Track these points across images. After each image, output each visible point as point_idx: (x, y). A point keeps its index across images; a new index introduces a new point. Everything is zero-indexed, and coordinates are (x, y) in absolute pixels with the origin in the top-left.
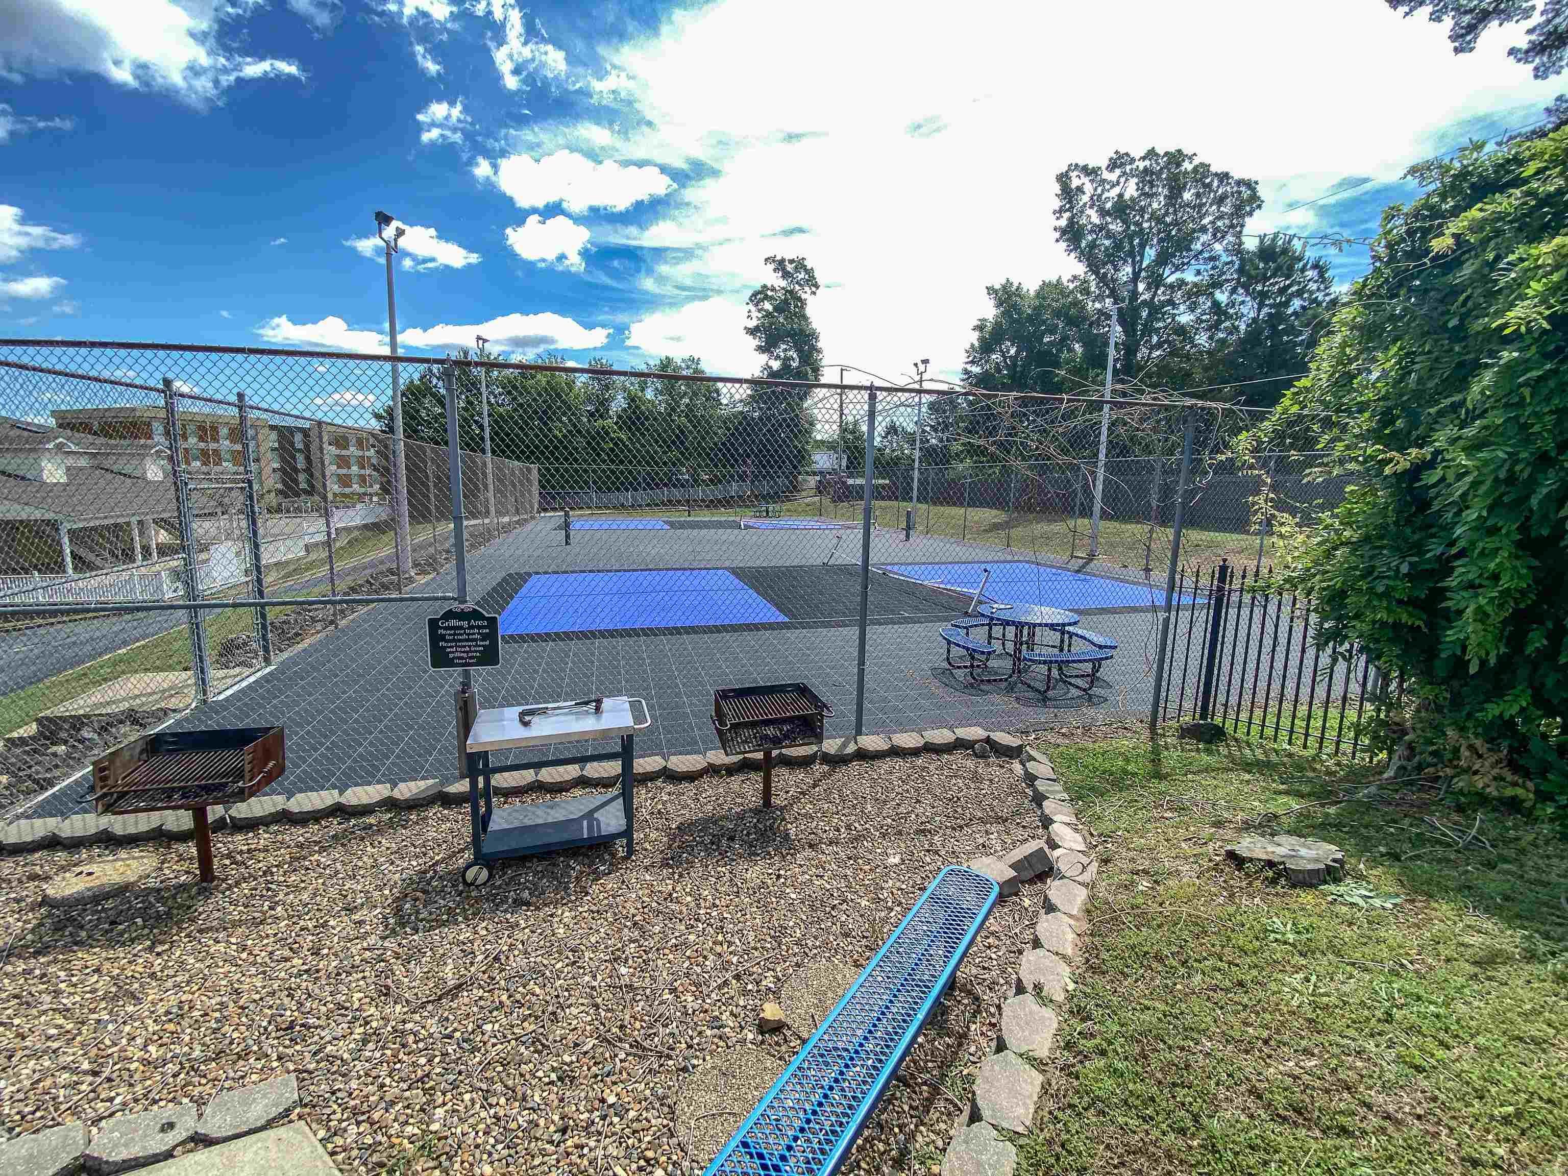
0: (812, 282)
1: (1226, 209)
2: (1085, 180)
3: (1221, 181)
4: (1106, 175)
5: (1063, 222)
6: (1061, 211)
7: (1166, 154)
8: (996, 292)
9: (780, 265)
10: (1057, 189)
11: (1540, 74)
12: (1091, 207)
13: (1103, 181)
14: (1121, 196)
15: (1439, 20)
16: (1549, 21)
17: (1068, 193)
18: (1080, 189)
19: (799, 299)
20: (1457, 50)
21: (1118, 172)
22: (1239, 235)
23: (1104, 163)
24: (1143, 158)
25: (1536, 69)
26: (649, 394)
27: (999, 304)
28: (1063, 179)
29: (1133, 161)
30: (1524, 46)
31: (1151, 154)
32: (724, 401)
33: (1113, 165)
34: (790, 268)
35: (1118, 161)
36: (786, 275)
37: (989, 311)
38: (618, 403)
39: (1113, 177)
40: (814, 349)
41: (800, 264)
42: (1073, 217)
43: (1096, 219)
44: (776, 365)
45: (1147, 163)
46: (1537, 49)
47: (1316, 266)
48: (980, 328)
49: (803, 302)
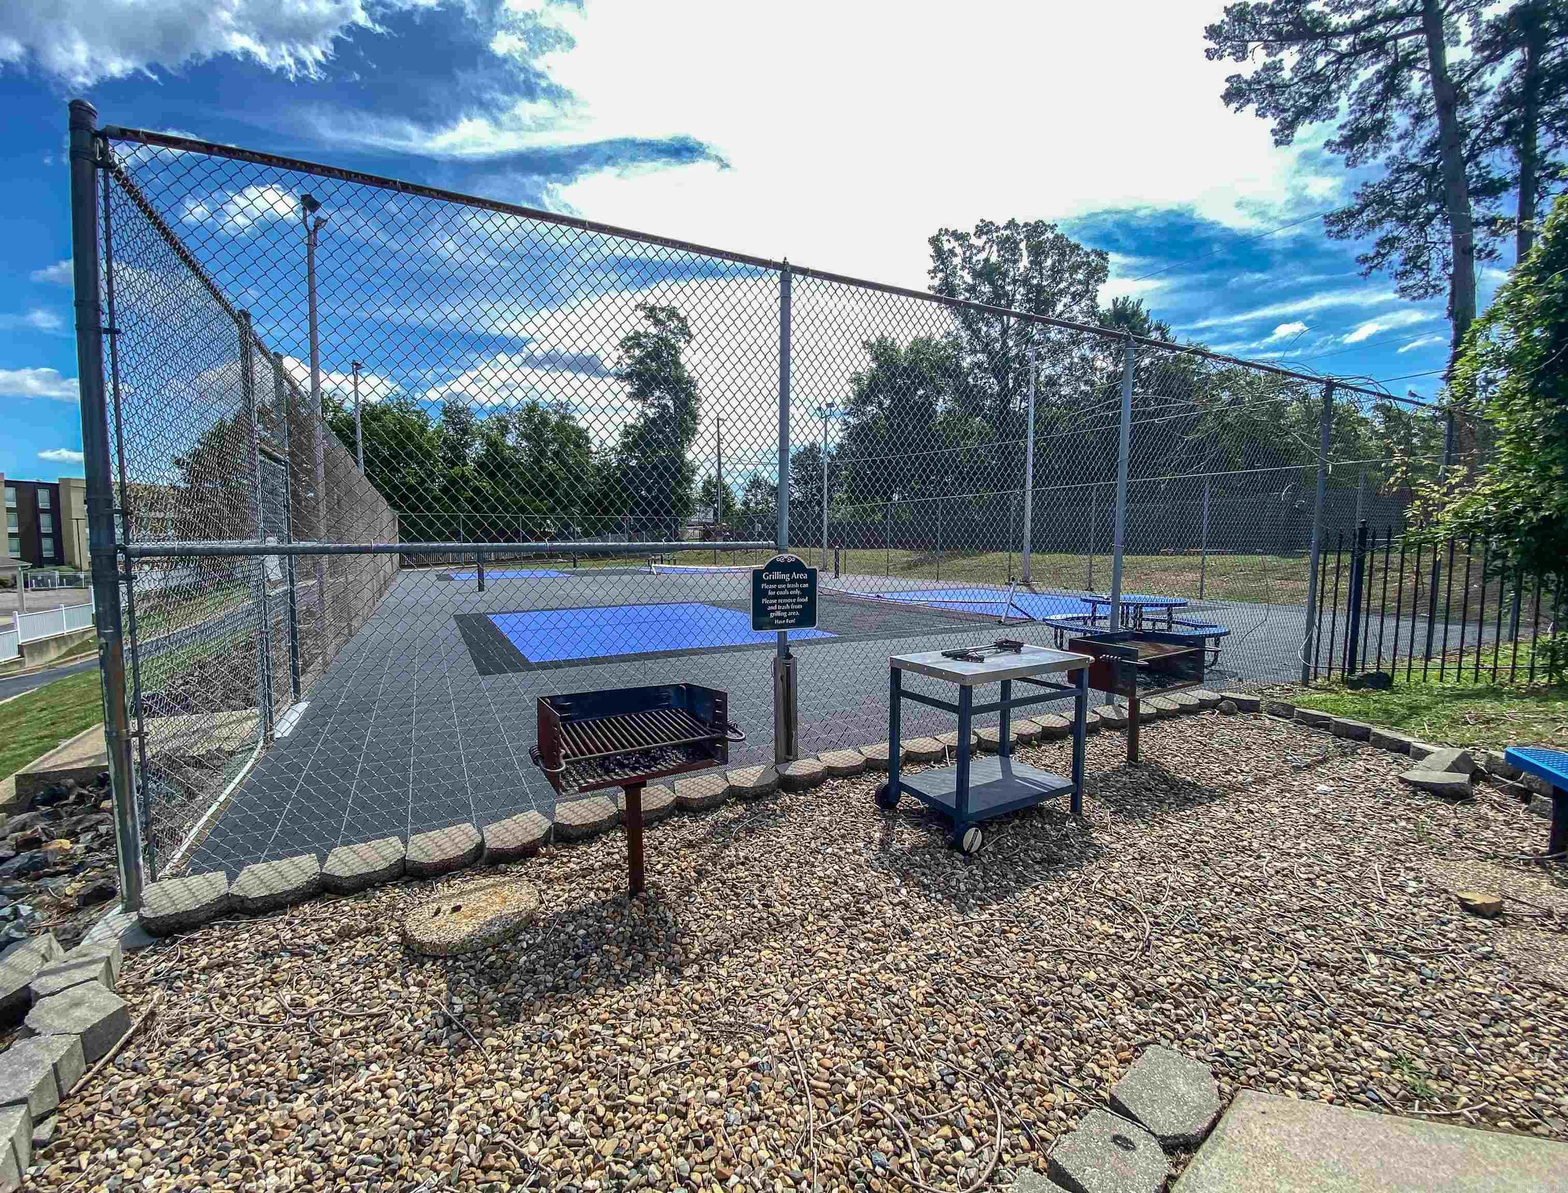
0: (685, 331)
1: (1080, 276)
2: (954, 244)
3: (1072, 252)
4: (974, 241)
5: (936, 282)
6: (934, 271)
7: (1026, 225)
8: (872, 346)
9: (651, 313)
10: (931, 251)
11: (1351, 163)
12: (963, 268)
13: (971, 246)
14: (987, 260)
15: (1264, 116)
16: (1357, 119)
17: (941, 255)
18: (952, 252)
19: (673, 347)
20: (1278, 143)
21: (984, 238)
22: (1093, 299)
23: (972, 231)
24: (1006, 228)
25: (1348, 159)
26: (510, 440)
27: (875, 359)
28: (935, 241)
29: (998, 229)
30: (1337, 139)
31: (1012, 224)
32: (594, 449)
33: (980, 232)
34: (662, 316)
35: (984, 229)
36: (657, 322)
37: (865, 363)
38: (476, 449)
39: (979, 242)
40: (690, 396)
41: (673, 313)
42: (947, 277)
43: (969, 279)
44: (651, 413)
45: (1008, 232)
46: (1347, 142)
47: (1158, 328)
48: (857, 379)
49: (678, 351)
